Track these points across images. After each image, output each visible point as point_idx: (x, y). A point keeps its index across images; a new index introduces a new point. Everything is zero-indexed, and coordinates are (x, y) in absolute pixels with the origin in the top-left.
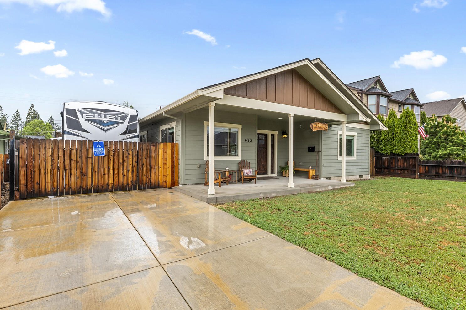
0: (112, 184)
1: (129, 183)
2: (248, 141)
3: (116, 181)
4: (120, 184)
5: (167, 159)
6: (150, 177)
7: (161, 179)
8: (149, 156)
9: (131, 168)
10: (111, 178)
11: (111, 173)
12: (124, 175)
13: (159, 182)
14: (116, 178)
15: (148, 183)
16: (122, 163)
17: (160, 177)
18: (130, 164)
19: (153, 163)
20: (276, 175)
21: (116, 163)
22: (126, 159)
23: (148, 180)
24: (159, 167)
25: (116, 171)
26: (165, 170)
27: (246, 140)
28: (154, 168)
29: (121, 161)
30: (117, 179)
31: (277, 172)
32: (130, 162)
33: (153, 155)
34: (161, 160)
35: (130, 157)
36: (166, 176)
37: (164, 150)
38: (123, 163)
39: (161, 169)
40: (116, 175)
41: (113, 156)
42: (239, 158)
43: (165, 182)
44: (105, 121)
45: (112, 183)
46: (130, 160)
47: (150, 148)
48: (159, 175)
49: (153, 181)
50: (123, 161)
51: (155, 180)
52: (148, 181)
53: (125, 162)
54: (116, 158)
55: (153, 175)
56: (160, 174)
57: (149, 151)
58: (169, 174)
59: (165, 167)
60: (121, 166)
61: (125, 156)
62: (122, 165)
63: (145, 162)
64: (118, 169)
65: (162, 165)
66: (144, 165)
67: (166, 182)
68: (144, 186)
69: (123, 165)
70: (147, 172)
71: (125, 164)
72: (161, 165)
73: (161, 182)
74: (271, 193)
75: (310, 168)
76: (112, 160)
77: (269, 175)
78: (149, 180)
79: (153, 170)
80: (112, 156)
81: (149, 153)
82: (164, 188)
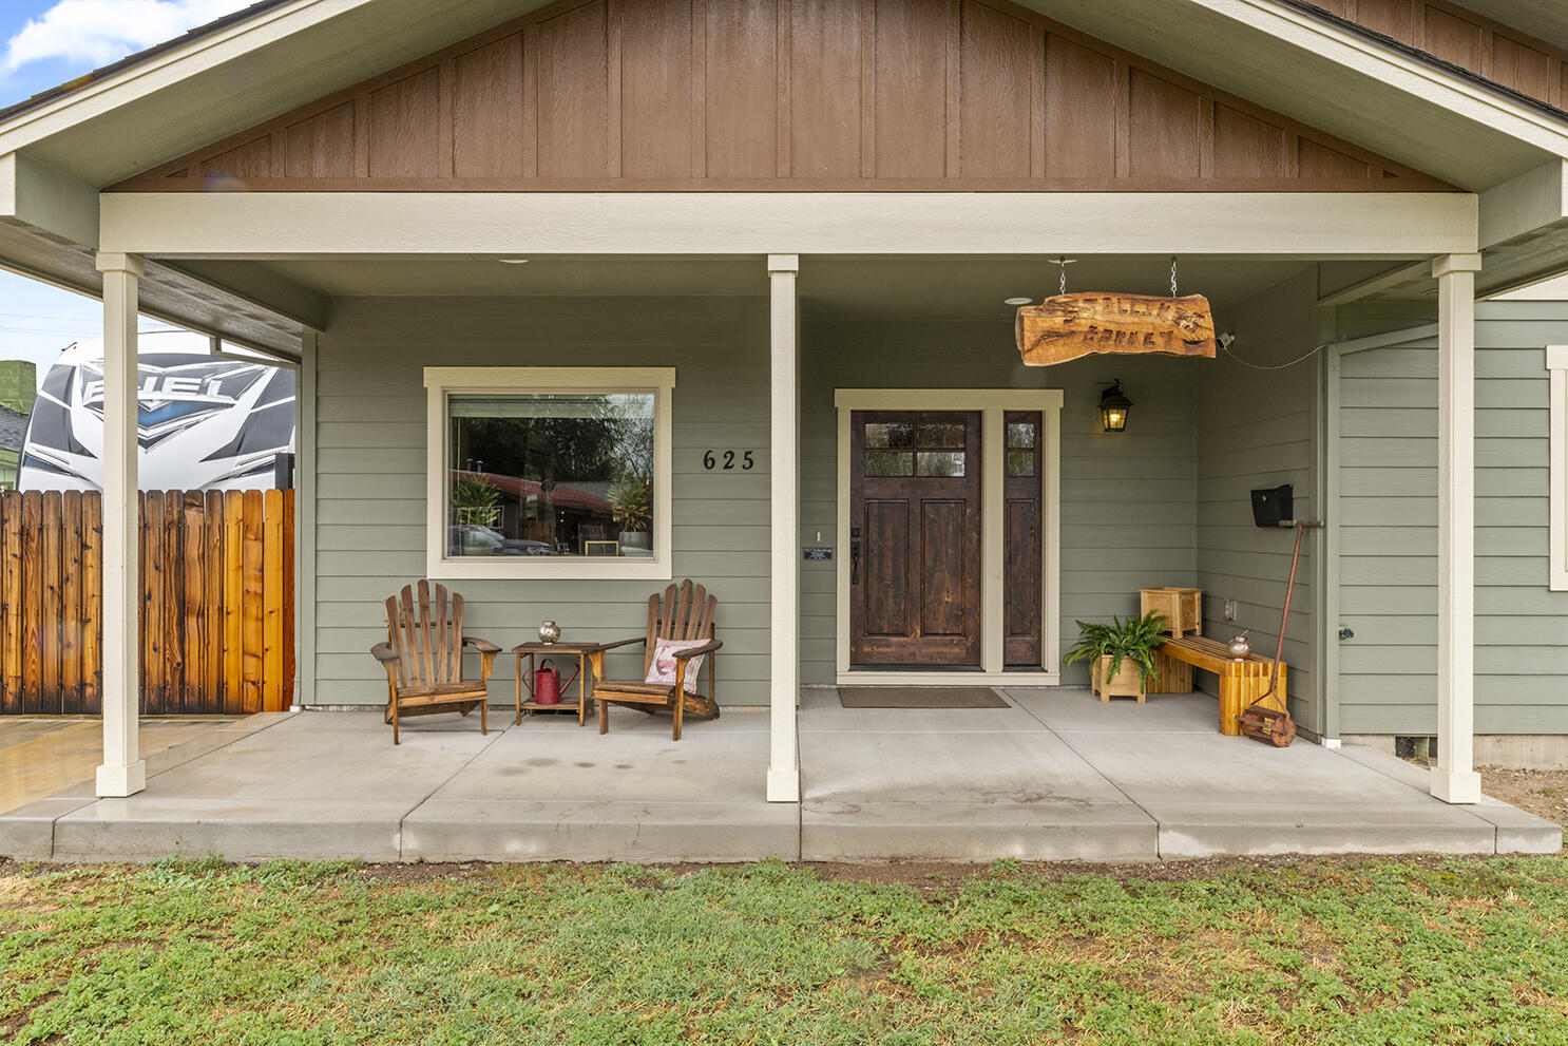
0: (19, 681)
1: (89, 681)
2: (726, 467)
3: (34, 667)
4: (51, 684)
5: (262, 570)
6: (179, 660)
7: (232, 669)
8: (173, 553)
9: (94, 612)
10: (14, 652)
11: (13, 631)
12: (65, 642)
13: (221, 685)
14: (33, 656)
15: (173, 685)
16: (56, 589)
17: (230, 660)
18: (90, 594)
19: (195, 590)
20: (1056, 682)
21: (32, 587)
22: (72, 568)
23: (168, 670)
24: (221, 609)
25: (32, 625)
26: (252, 626)
27: (709, 462)
28: (201, 614)
29: (52, 578)
30: (38, 661)
31: (1063, 663)
32: (90, 582)
33: (193, 550)
34: (232, 575)
35: (89, 562)
36: (258, 657)
37: (247, 528)
38: (61, 587)
39: (231, 622)
40: (32, 642)
41: (21, 559)
42: (658, 569)
43: (254, 683)
44: (150, 405)
45: (16, 677)
46: (90, 576)
47: (182, 517)
48: (222, 651)
49: (192, 676)
50: (63, 580)
51: (203, 672)
52: (168, 677)
53: (69, 583)
54: (31, 568)
55: (193, 647)
56: (231, 643)
57: (174, 532)
58: (274, 649)
59: (253, 610)
60: (52, 599)
61: (69, 557)
62: (56, 598)
63: (155, 587)
64: (41, 614)
65: (237, 600)
66: (150, 598)
67: (259, 685)
68: (152, 696)
69: (61, 598)
70: (167, 634)
71: (71, 591)
72: (232, 600)
73: (233, 684)
74: (494, 833)
75: (1240, 648)
76: (16, 572)
77: (993, 673)
78: (174, 670)
79: (192, 623)
80: (15, 556)
81: (174, 539)
82: (251, 713)
